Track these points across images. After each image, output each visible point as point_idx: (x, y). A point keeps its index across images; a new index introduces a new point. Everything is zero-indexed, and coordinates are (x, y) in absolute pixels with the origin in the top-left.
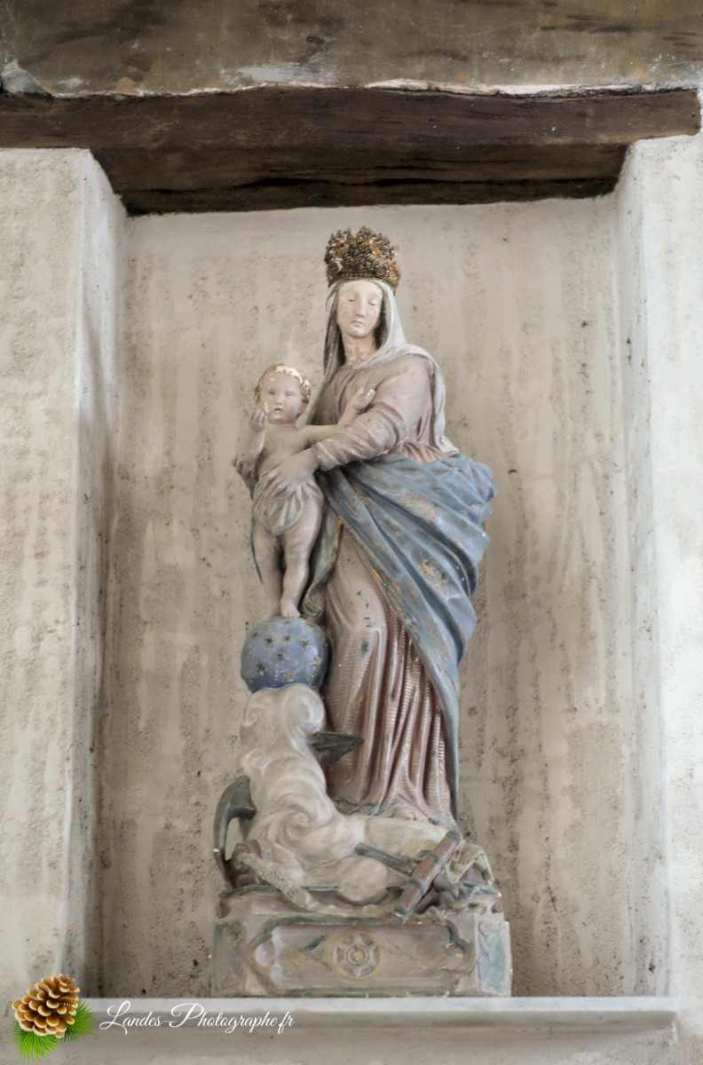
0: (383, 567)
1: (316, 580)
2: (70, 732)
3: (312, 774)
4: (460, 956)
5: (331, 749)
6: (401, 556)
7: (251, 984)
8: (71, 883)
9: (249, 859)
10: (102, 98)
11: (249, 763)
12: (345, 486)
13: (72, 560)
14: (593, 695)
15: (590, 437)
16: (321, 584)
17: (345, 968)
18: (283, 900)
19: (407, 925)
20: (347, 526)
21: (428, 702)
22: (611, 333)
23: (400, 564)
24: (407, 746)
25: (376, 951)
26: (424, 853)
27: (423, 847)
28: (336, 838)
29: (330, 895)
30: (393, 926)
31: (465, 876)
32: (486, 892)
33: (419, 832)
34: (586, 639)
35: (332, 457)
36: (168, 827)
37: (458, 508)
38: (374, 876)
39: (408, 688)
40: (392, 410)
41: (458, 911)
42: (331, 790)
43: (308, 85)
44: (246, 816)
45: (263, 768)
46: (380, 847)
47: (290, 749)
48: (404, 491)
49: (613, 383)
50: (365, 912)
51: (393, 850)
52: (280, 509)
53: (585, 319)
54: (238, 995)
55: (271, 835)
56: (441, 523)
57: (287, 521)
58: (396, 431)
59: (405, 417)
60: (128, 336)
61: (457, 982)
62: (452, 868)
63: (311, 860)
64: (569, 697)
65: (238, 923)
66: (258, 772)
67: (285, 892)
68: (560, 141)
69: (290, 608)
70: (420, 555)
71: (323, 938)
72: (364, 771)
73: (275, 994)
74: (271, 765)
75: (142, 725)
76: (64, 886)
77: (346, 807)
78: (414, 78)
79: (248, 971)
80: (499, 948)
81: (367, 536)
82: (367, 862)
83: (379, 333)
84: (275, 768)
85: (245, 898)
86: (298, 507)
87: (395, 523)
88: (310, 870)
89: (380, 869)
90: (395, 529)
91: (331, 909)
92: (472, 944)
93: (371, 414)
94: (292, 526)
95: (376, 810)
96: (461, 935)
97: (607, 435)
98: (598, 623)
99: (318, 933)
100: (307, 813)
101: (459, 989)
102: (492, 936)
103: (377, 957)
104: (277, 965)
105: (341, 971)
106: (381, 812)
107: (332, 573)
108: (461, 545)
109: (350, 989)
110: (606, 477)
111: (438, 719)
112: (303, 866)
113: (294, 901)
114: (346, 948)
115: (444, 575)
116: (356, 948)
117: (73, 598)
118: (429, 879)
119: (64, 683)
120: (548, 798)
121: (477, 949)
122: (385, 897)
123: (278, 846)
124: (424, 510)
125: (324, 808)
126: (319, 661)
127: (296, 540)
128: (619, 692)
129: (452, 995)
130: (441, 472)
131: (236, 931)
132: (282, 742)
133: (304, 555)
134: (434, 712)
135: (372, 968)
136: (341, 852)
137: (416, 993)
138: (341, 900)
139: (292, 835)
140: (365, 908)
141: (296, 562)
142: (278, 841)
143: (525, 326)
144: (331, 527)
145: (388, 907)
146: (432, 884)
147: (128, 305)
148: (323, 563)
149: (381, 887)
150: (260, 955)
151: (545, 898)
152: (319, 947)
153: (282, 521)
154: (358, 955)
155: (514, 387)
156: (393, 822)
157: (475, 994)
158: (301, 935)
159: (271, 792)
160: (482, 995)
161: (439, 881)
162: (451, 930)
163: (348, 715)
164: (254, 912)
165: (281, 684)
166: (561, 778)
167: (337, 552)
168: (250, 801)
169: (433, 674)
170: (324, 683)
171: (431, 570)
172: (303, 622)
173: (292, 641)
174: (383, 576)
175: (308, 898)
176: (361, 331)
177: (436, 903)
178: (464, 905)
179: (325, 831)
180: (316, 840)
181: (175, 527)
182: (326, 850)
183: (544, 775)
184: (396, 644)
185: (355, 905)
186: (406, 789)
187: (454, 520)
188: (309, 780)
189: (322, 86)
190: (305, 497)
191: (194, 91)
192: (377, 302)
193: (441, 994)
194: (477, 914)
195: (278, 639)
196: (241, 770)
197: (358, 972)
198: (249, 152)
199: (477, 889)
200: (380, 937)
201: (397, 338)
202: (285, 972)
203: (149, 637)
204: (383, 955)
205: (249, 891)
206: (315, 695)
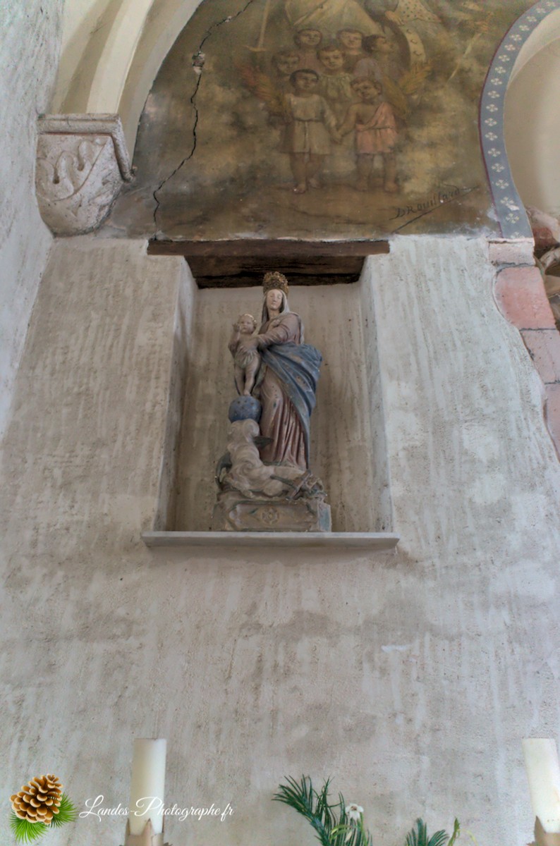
0: (282, 378)
1: (258, 383)
2: (164, 438)
3: (254, 451)
4: (311, 516)
5: (261, 443)
6: (289, 375)
7: (227, 526)
8: (161, 492)
9: (229, 480)
10: (189, 242)
11: (230, 447)
12: (268, 353)
13: (169, 379)
14: (356, 436)
15: (353, 354)
16: (259, 386)
17: (265, 521)
18: (241, 494)
19: (291, 504)
20: (269, 365)
21: (298, 427)
22: (359, 323)
23: (288, 377)
24: (290, 442)
25: (278, 515)
26: (297, 478)
27: (297, 476)
28: (263, 472)
29: (260, 493)
30: (286, 505)
31: (314, 486)
32: (322, 493)
33: (295, 471)
34: (353, 417)
35: (264, 341)
36: (202, 480)
37: (310, 360)
38: (278, 486)
39: (291, 422)
40: (286, 327)
41: (311, 499)
42: (261, 458)
43: (258, 238)
44: (229, 466)
45: (236, 449)
46: (280, 476)
47: (246, 442)
48: (290, 353)
49: (360, 337)
50: (274, 499)
51: (285, 477)
52: (244, 359)
53: (351, 318)
54: (222, 531)
55: (238, 471)
56: (304, 364)
57: (247, 363)
58: (287, 334)
59: (290, 329)
60: (196, 324)
61: (310, 527)
62: (308, 484)
63: (253, 480)
64: (348, 437)
65: (223, 503)
66: (233, 450)
67: (242, 491)
68: (342, 255)
69: (247, 392)
70: (295, 375)
71: (257, 509)
72: (274, 450)
73: (236, 530)
74: (239, 448)
75: (194, 446)
76: (158, 493)
77: (267, 463)
78: (293, 236)
79: (226, 521)
80: (327, 514)
81: (276, 369)
82: (274, 481)
83: (281, 309)
84: (240, 449)
85: (226, 494)
86: (251, 358)
87: (286, 364)
88: (252, 485)
89: (280, 484)
90: (287, 366)
91: (260, 498)
92: (316, 512)
93: (279, 328)
94: (248, 365)
95: (279, 464)
96: (312, 508)
97: (359, 353)
98: (357, 412)
99: (255, 507)
100: (252, 464)
101: (311, 529)
102: (324, 510)
103: (278, 517)
104: (238, 519)
105: (264, 522)
106: (280, 465)
107: (263, 381)
108: (310, 372)
109: (267, 529)
110: (359, 366)
111: (302, 434)
112: (250, 483)
113: (246, 495)
114: (266, 513)
115: (304, 382)
116: (270, 513)
117: (168, 392)
118: (299, 486)
119: (163, 421)
120: (341, 471)
121: (319, 515)
122: (282, 494)
123: (240, 476)
124: (297, 359)
125: (259, 463)
126: (258, 411)
127: (250, 369)
128: (366, 435)
129: (309, 531)
130: (303, 348)
131: (222, 506)
132: (243, 439)
133: (253, 375)
134: (300, 431)
135: (276, 521)
136: (264, 478)
137: (294, 530)
138: (264, 495)
139: (245, 471)
140: (274, 498)
141: (250, 377)
142: (240, 474)
143: (330, 321)
144: (263, 367)
145: (283, 498)
146: (301, 489)
147: (197, 315)
148: (260, 377)
149: (280, 490)
150: (231, 515)
151: (340, 506)
152: (256, 512)
153: (245, 363)
154: (271, 516)
155: (326, 339)
156: (285, 468)
157: (318, 531)
158: (248, 508)
159: (238, 457)
160: (320, 531)
161: (303, 487)
162: (308, 506)
163: (268, 430)
164: (230, 499)
165: (243, 419)
166: (345, 464)
167: (265, 374)
168: (230, 460)
169: (300, 417)
170: (260, 419)
171: (299, 380)
172: (251, 397)
173: (248, 403)
174: (282, 381)
175: (251, 494)
176: (275, 307)
177: (302, 496)
178: (313, 496)
179: (258, 470)
180: (255, 473)
181: (209, 382)
182: (259, 477)
183: (339, 463)
184: (286, 405)
185: (270, 497)
186: (290, 458)
187: (308, 364)
188: (252, 452)
189: (262, 238)
190: (254, 355)
191: (220, 240)
192: (281, 297)
193: (304, 531)
194: (318, 501)
195: (242, 402)
196: (227, 450)
197: (271, 522)
198: (238, 258)
199: (318, 491)
200: (280, 509)
201: (287, 310)
202: (241, 522)
203: (199, 417)
204: (281, 517)
205: (227, 491)
206: (256, 423)
